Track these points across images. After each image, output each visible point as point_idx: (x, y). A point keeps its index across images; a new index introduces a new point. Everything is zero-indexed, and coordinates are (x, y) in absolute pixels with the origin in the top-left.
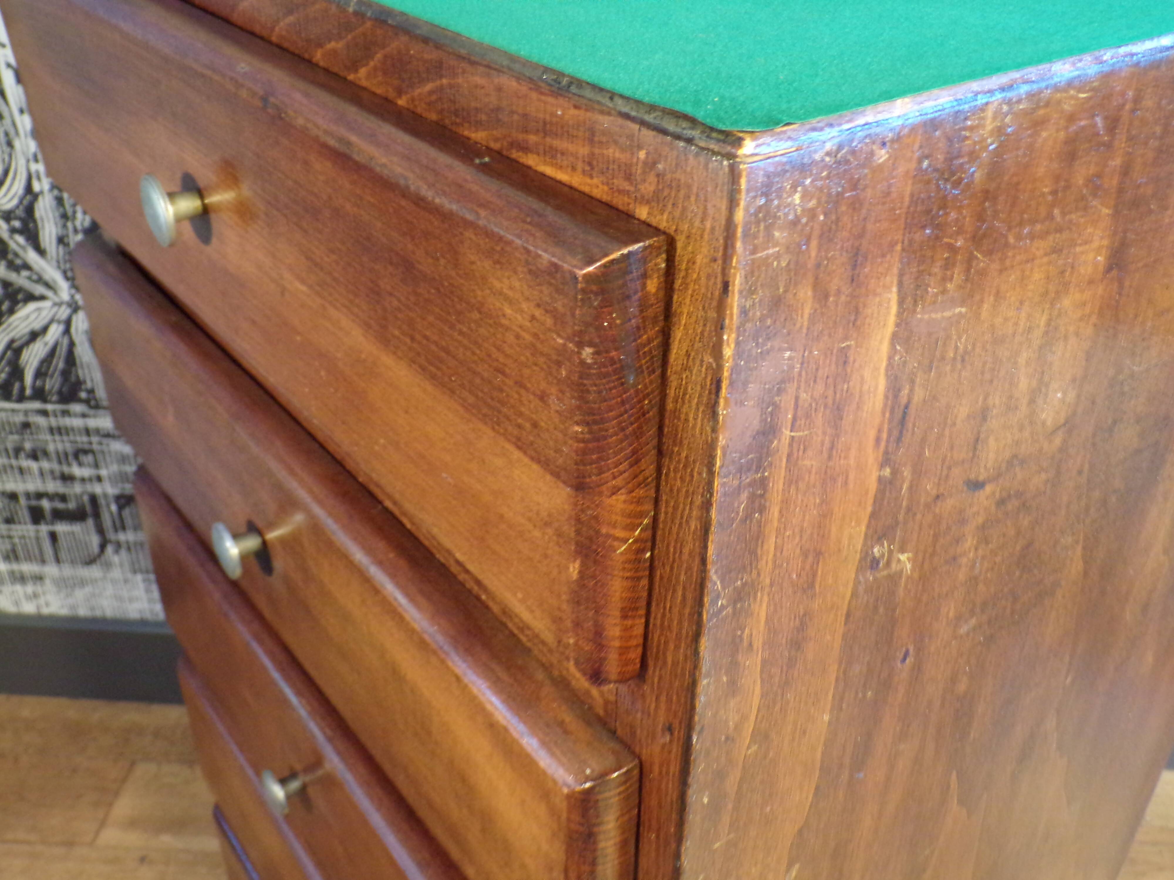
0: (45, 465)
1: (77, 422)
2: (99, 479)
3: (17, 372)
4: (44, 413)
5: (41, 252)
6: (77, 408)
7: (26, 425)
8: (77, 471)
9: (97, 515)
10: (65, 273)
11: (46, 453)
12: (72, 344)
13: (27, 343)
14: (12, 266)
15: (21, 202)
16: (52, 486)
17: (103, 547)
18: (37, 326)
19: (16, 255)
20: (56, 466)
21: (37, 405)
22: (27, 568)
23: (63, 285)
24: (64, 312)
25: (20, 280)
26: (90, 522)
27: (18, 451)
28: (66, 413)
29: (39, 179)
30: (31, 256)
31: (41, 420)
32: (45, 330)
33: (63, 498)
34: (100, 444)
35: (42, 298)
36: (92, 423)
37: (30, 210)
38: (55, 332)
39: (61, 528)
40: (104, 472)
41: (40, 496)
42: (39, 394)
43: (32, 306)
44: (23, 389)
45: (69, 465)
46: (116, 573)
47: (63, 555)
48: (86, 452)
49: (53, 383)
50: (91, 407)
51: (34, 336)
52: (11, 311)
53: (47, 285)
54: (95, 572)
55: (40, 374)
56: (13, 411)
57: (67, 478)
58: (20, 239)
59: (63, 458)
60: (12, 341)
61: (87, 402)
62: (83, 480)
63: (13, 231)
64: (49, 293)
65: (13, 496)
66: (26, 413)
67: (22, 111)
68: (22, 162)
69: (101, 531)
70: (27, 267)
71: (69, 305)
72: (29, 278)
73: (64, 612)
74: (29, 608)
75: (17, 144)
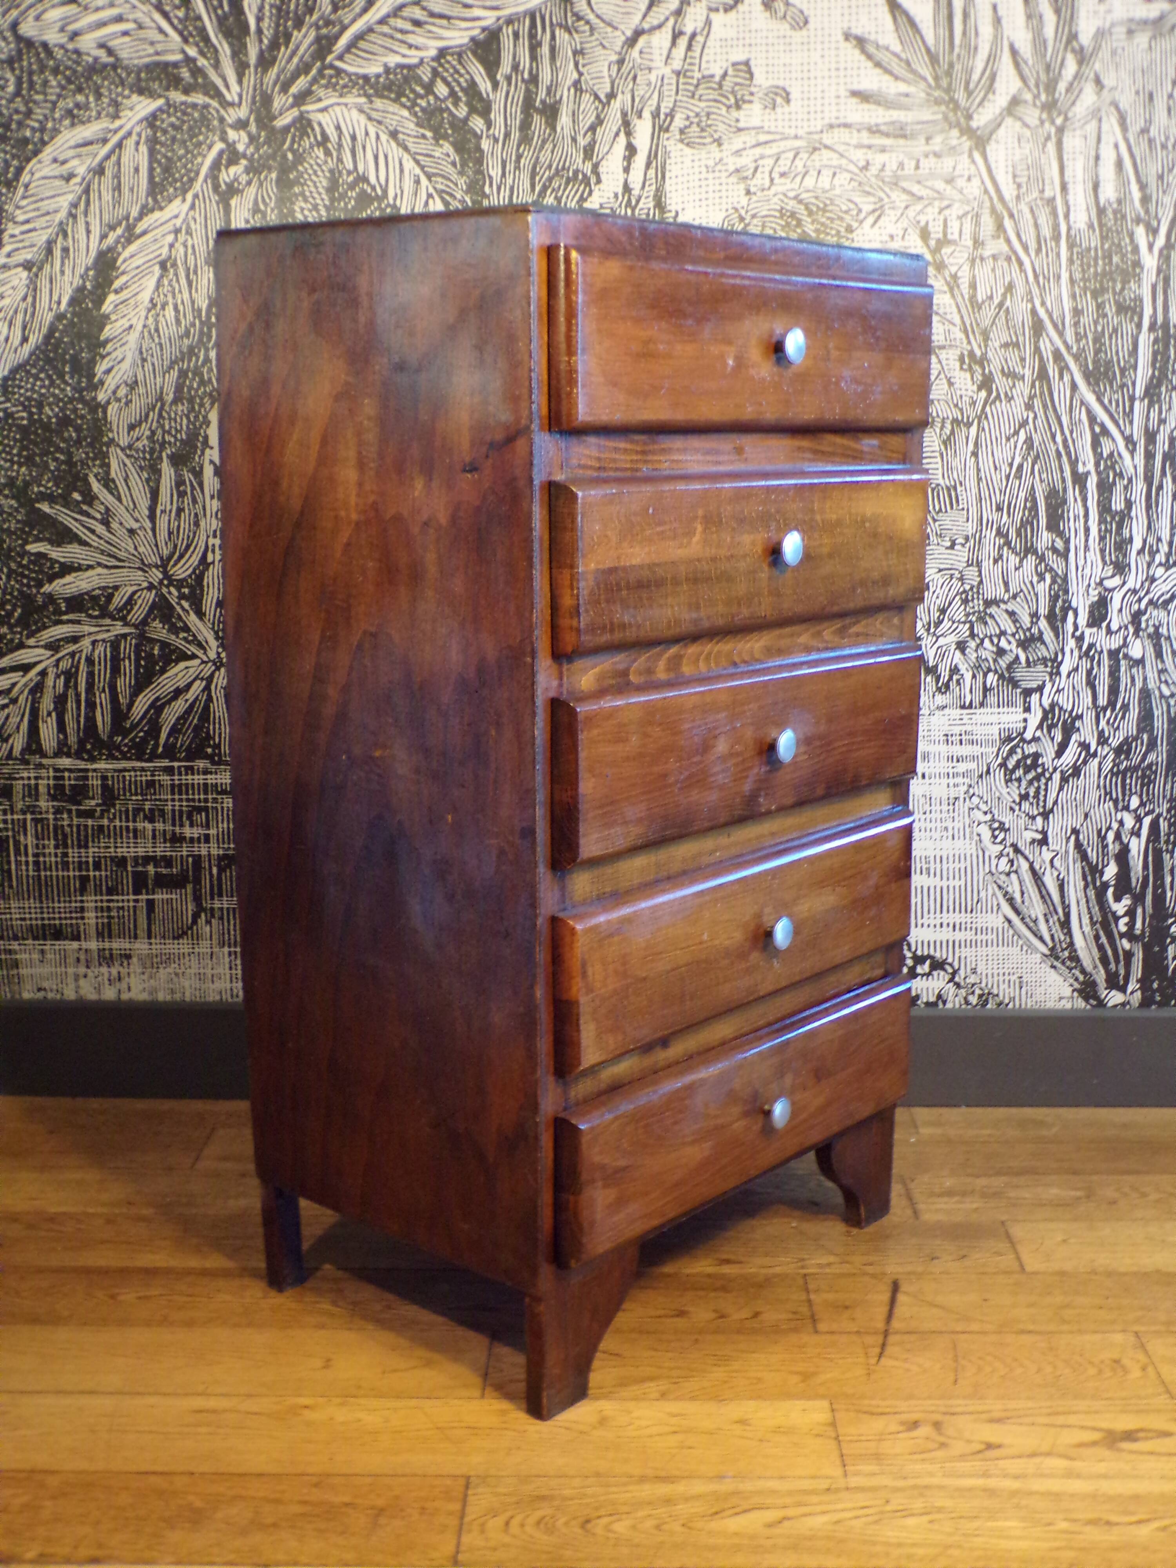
0: (160, 826)
1: (198, 779)
2: (207, 839)
3: (155, 729)
4: (169, 771)
5: (200, 614)
6: (201, 764)
7: (151, 784)
8: (188, 831)
9: (197, 881)
10: (216, 633)
11: (162, 813)
12: (210, 699)
13: (169, 702)
14: (174, 630)
15: (194, 572)
16: (161, 850)
17: (196, 917)
18: (181, 684)
19: (180, 618)
20: (169, 828)
21: (166, 763)
22: (118, 945)
23: (213, 643)
24: (209, 669)
25: (178, 641)
26: (189, 887)
27: (137, 811)
28: (190, 770)
29: (213, 551)
30: (192, 619)
31: (165, 779)
32: (189, 686)
33: (168, 862)
34: (215, 800)
35: (194, 656)
36: (211, 779)
37: (200, 578)
38: (198, 686)
39: (159, 896)
40: (212, 832)
41: (147, 860)
42: (170, 752)
43: (182, 665)
44: (157, 745)
45: (182, 825)
46: (204, 947)
47: (155, 928)
48: (199, 810)
49: (184, 740)
50: (213, 763)
51: (178, 693)
52: (163, 671)
53: (200, 645)
54: (184, 946)
55: (175, 731)
56: (143, 769)
57: (177, 839)
58: (186, 604)
59: (177, 818)
60: (158, 699)
61: (210, 758)
62: (192, 840)
63: (182, 597)
64: (200, 653)
65: (121, 862)
66: (153, 773)
67: (212, 497)
68: (203, 538)
69: (197, 899)
70: (186, 629)
71: (215, 663)
72: (185, 639)
73: (144, 997)
74: (109, 994)
75: (202, 524)
